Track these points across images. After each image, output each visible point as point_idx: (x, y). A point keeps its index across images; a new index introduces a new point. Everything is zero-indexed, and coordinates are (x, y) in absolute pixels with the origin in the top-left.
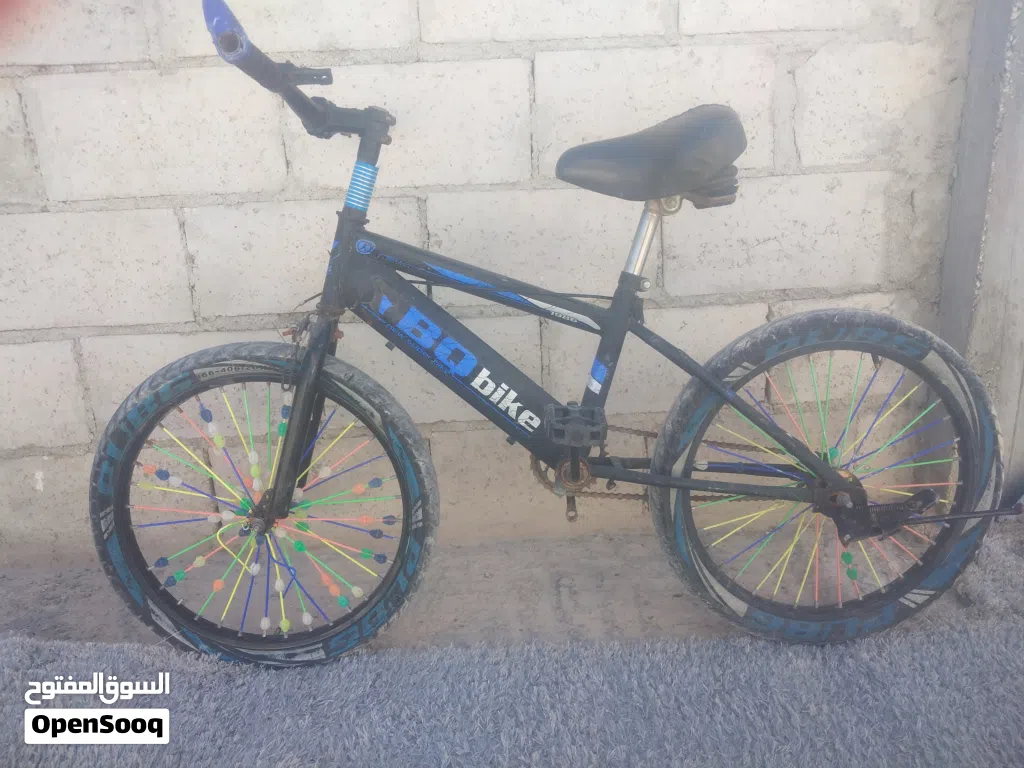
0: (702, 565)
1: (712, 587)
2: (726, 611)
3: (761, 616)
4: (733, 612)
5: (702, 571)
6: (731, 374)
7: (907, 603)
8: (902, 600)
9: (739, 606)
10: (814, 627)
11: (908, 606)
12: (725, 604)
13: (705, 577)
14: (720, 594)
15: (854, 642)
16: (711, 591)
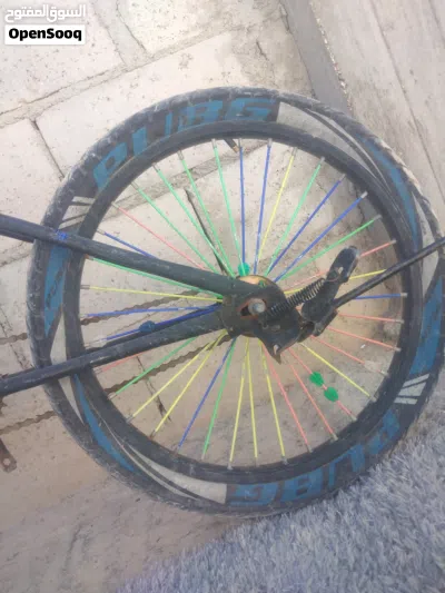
0: (147, 460)
1: (171, 483)
2: (201, 505)
3: (246, 491)
4: (211, 501)
5: (149, 468)
6: (65, 217)
7: (404, 401)
8: (398, 400)
9: (215, 491)
10: (314, 477)
11: (407, 406)
12: (197, 496)
13: (156, 474)
14: (185, 487)
15: (368, 474)
16: (171, 488)
